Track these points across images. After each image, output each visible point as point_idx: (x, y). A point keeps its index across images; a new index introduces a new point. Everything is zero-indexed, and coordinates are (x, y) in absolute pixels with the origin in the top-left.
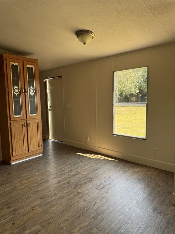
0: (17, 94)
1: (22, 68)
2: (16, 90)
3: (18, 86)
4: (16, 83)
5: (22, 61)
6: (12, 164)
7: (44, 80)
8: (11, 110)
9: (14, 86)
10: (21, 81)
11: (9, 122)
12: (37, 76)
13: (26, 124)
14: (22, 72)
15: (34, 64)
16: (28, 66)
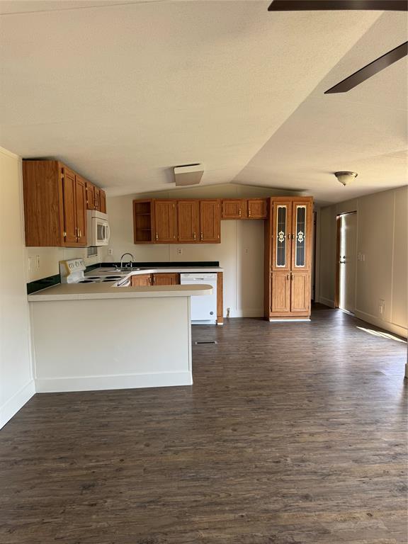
0: (281, 241)
1: (290, 211)
2: (281, 237)
3: (284, 231)
4: (282, 228)
5: (291, 203)
6: (271, 320)
7: (338, 217)
8: (274, 258)
9: (279, 231)
10: (288, 226)
11: (271, 272)
12: (309, 217)
13: (289, 277)
14: (290, 214)
15: (307, 203)
16: (298, 207)
